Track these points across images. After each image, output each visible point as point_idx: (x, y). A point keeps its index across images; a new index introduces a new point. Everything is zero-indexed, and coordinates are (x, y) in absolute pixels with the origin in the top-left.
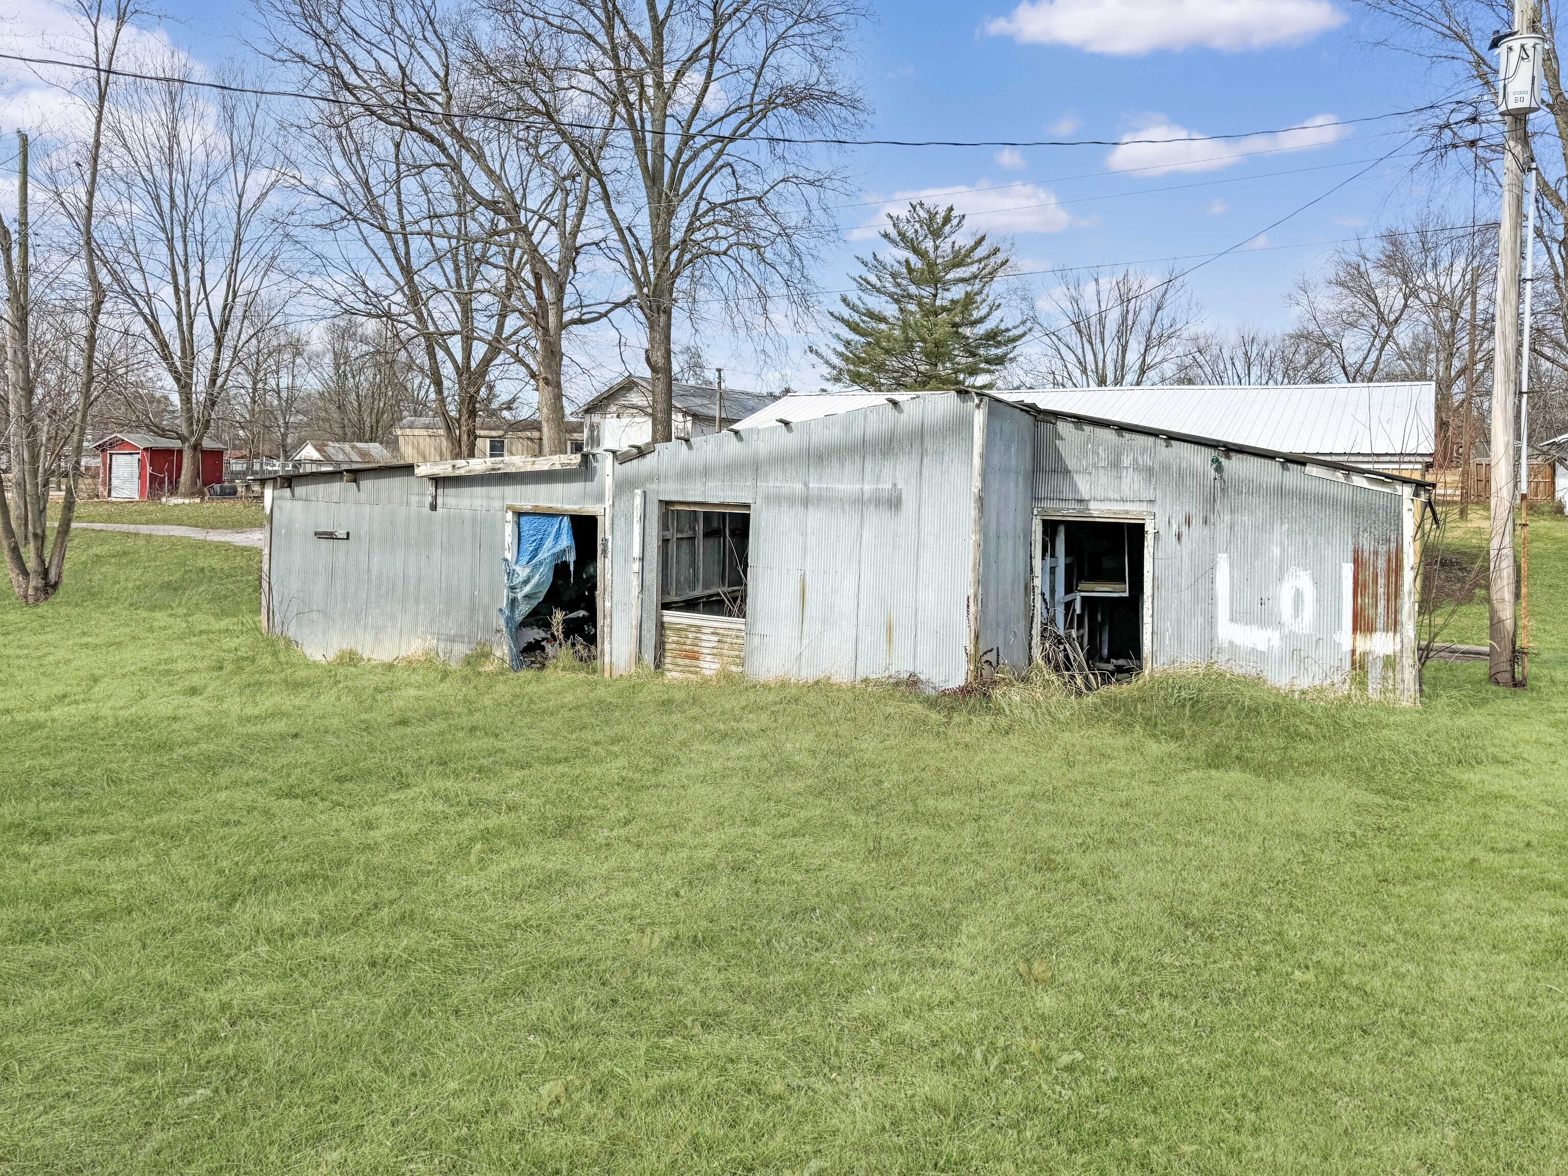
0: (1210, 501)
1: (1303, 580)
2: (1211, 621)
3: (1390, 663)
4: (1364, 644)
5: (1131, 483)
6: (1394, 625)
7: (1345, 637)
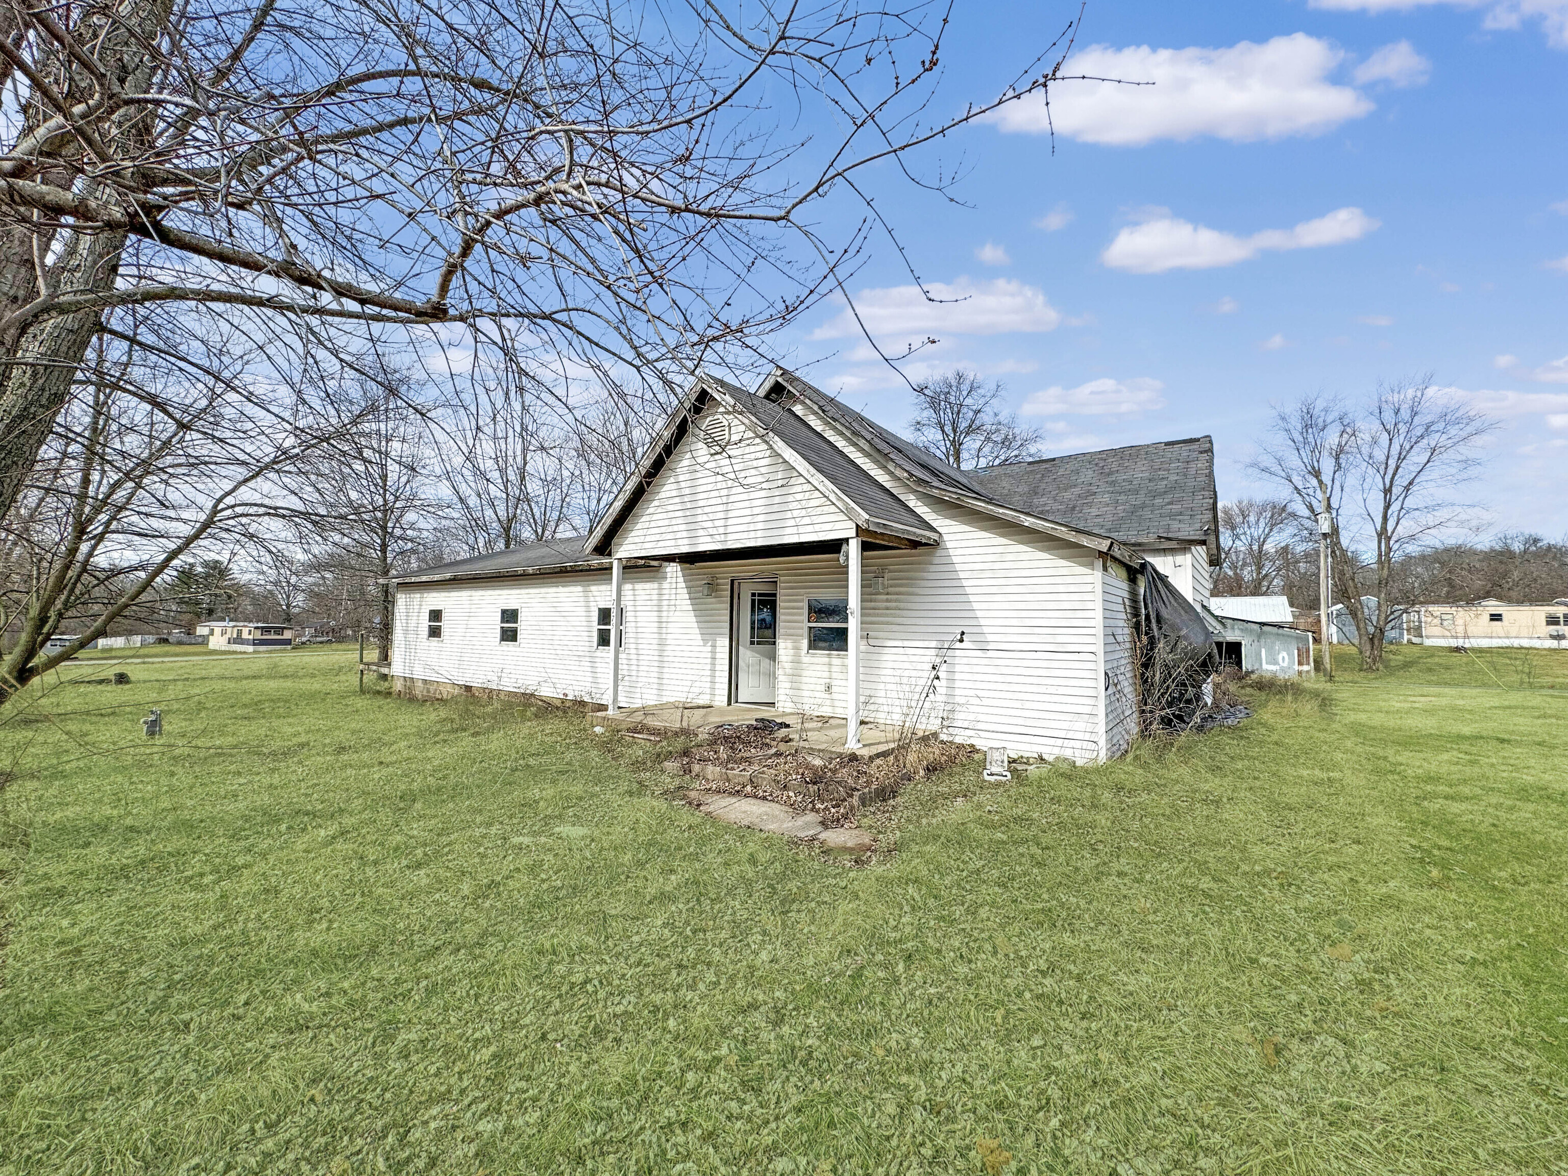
0: (1259, 637)
1: (1285, 654)
2: (1261, 664)
3: (1308, 672)
4: (1301, 668)
5: (1237, 632)
6: (1308, 664)
7: (1296, 667)
